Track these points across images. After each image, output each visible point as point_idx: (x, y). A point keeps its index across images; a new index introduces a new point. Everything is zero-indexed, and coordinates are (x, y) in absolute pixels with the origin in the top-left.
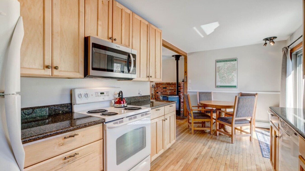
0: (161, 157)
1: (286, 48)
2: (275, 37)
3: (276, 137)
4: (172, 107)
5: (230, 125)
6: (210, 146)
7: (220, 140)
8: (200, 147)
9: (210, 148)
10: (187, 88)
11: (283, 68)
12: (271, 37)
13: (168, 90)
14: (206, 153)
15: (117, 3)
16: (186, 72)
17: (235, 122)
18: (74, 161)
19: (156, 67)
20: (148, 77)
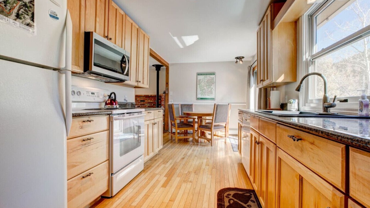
0: (151, 161)
1: (250, 67)
2: (243, 57)
3: (241, 127)
4: (160, 112)
5: (210, 130)
6: (193, 150)
7: (201, 145)
8: (185, 151)
9: (193, 151)
10: (168, 100)
11: (248, 83)
12: (241, 57)
13: (147, 103)
14: (191, 154)
15: (113, 2)
16: (167, 84)
17: (214, 127)
18: (89, 145)
19: (144, 72)
20: (138, 81)
